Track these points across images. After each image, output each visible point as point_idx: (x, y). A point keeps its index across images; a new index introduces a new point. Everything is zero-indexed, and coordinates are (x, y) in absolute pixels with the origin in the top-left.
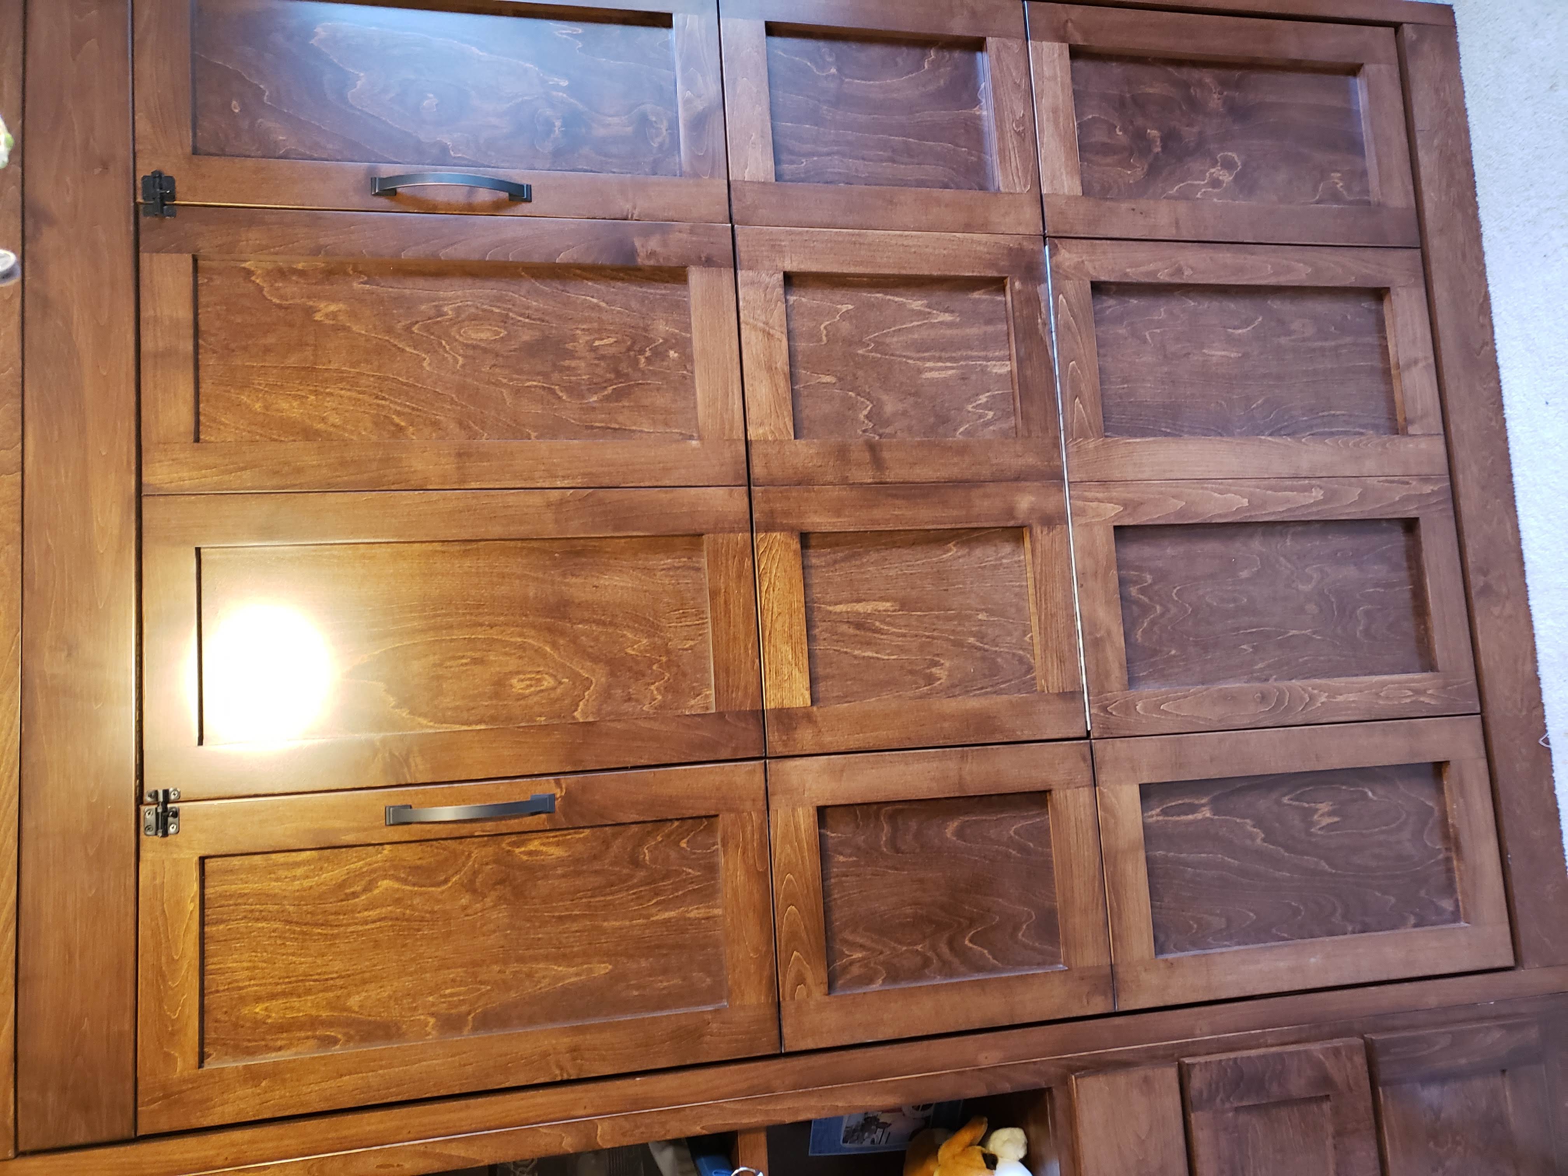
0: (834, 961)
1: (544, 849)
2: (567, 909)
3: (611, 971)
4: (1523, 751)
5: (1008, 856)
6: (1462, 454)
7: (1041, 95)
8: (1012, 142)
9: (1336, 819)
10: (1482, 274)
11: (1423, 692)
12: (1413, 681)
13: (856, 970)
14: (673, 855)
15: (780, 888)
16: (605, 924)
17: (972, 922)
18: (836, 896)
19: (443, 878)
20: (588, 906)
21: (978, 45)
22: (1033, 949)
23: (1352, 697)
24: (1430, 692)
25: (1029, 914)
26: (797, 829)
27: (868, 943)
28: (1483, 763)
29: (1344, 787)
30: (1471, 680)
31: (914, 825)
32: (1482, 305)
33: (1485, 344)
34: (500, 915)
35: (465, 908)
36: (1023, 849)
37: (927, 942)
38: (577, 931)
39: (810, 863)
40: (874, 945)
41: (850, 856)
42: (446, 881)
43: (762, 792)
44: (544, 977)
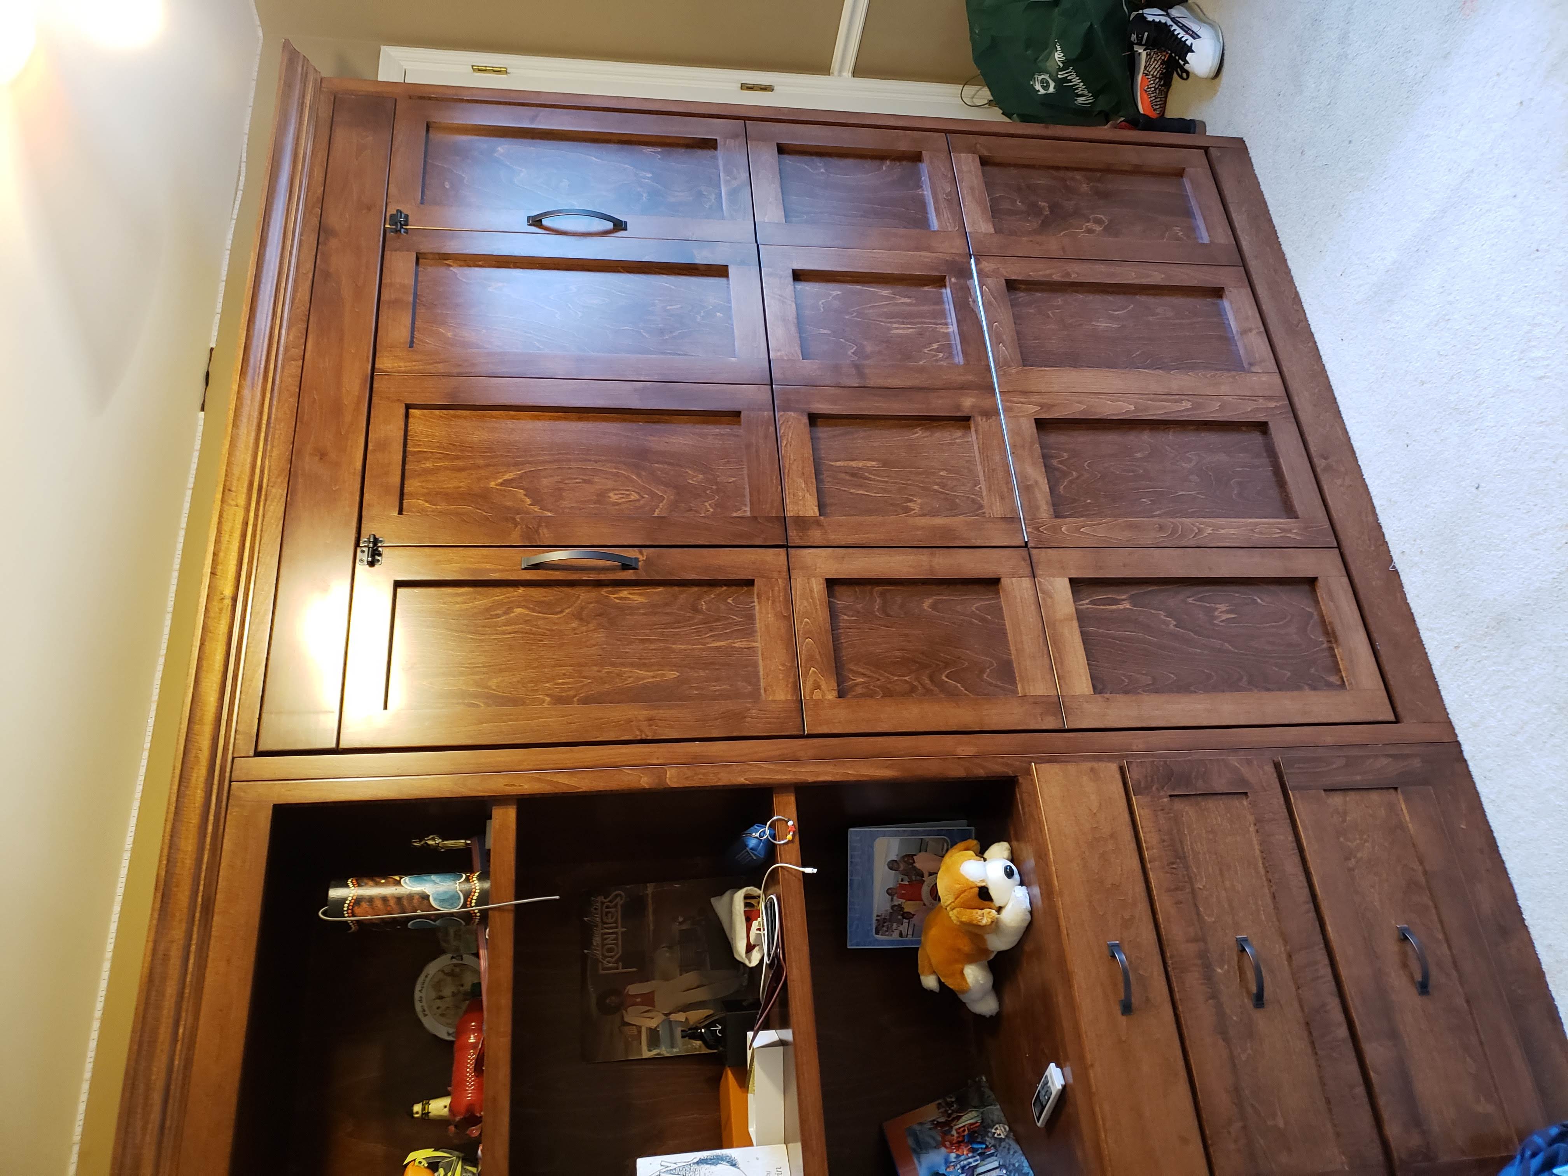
0: (843, 682)
1: (631, 596)
2: (647, 635)
3: (679, 676)
4: (1376, 573)
5: (972, 623)
6: (1294, 385)
7: (961, 181)
8: (943, 205)
9: (1233, 616)
10: (1291, 280)
11: (1290, 531)
12: (1281, 523)
13: (859, 690)
14: (723, 607)
15: (800, 627)
16: (674, 646)
17: (947, 665)
18: (842, 641)
19: (559, 610)
20: (662, 634)
21: (917, 158)
22: (996, 686)
23: (1232, 531)
24: (1295, 531)
25: (991, 662)
26: (811, 591)
27: (868, 673)
28: (1345, 580)
29: (1237, 595)
30: (1327, 525)
31: (899, 599)
32: (1294, 298)
33: (1300, 321)
34: (600, 636)
35: (574, 629)
36: (983, 620)
37: (913, 675)
38: (654, 650)
39: (823, 615)
40: (871, 674)
41: (852, 616)
42: (561, 612)
43: (785, 568)
44: (630, 677)
